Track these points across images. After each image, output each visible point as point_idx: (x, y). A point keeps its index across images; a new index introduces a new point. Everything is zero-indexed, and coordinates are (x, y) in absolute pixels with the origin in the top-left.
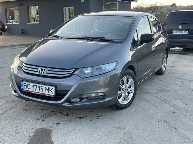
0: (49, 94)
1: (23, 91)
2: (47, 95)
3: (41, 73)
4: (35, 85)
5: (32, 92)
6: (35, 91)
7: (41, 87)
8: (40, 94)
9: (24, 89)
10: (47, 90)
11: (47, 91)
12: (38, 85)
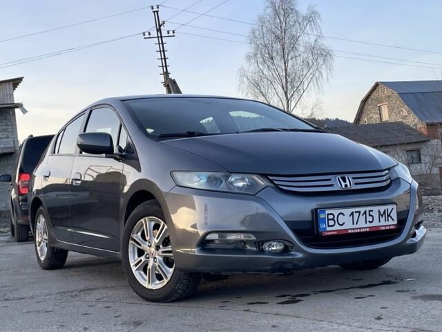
0: (387, 223)
1: (326, 234)
2: (384, 228)
3: (346, 186)
4: (356, 212)
5: (350, 231)
6: (355, 226)
7: (370, 211)
8: (368, 230)
9: (328, 229)
10: (382, 216)
11: (382, 219)
12: (362, 210)
